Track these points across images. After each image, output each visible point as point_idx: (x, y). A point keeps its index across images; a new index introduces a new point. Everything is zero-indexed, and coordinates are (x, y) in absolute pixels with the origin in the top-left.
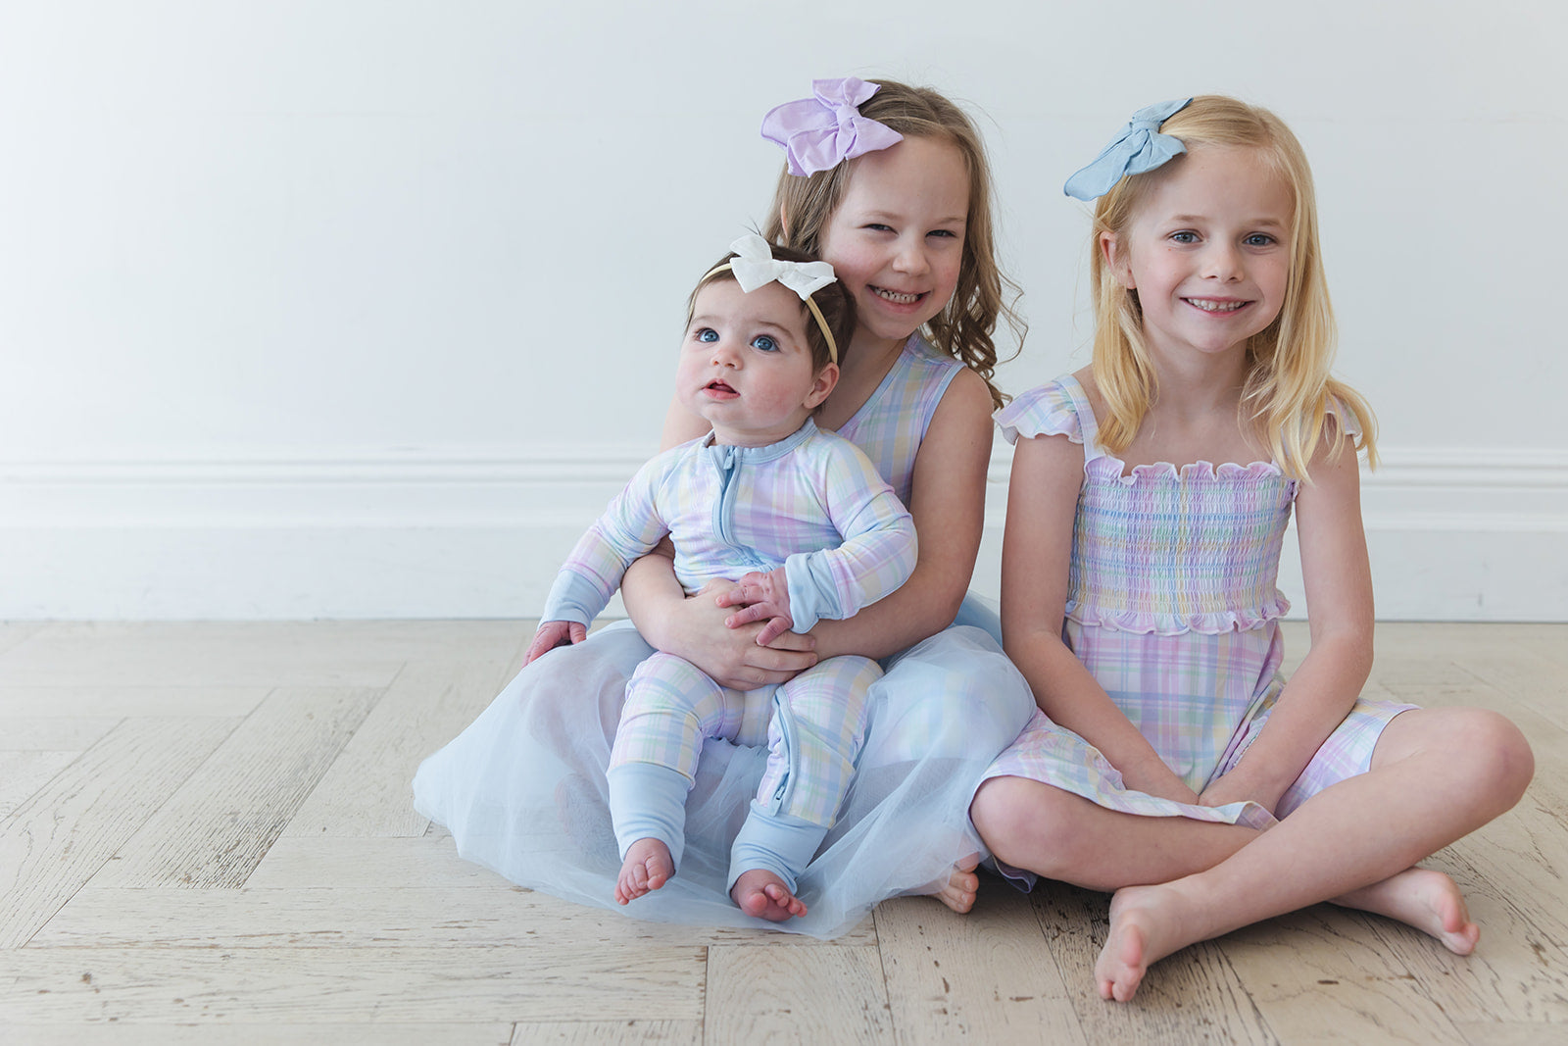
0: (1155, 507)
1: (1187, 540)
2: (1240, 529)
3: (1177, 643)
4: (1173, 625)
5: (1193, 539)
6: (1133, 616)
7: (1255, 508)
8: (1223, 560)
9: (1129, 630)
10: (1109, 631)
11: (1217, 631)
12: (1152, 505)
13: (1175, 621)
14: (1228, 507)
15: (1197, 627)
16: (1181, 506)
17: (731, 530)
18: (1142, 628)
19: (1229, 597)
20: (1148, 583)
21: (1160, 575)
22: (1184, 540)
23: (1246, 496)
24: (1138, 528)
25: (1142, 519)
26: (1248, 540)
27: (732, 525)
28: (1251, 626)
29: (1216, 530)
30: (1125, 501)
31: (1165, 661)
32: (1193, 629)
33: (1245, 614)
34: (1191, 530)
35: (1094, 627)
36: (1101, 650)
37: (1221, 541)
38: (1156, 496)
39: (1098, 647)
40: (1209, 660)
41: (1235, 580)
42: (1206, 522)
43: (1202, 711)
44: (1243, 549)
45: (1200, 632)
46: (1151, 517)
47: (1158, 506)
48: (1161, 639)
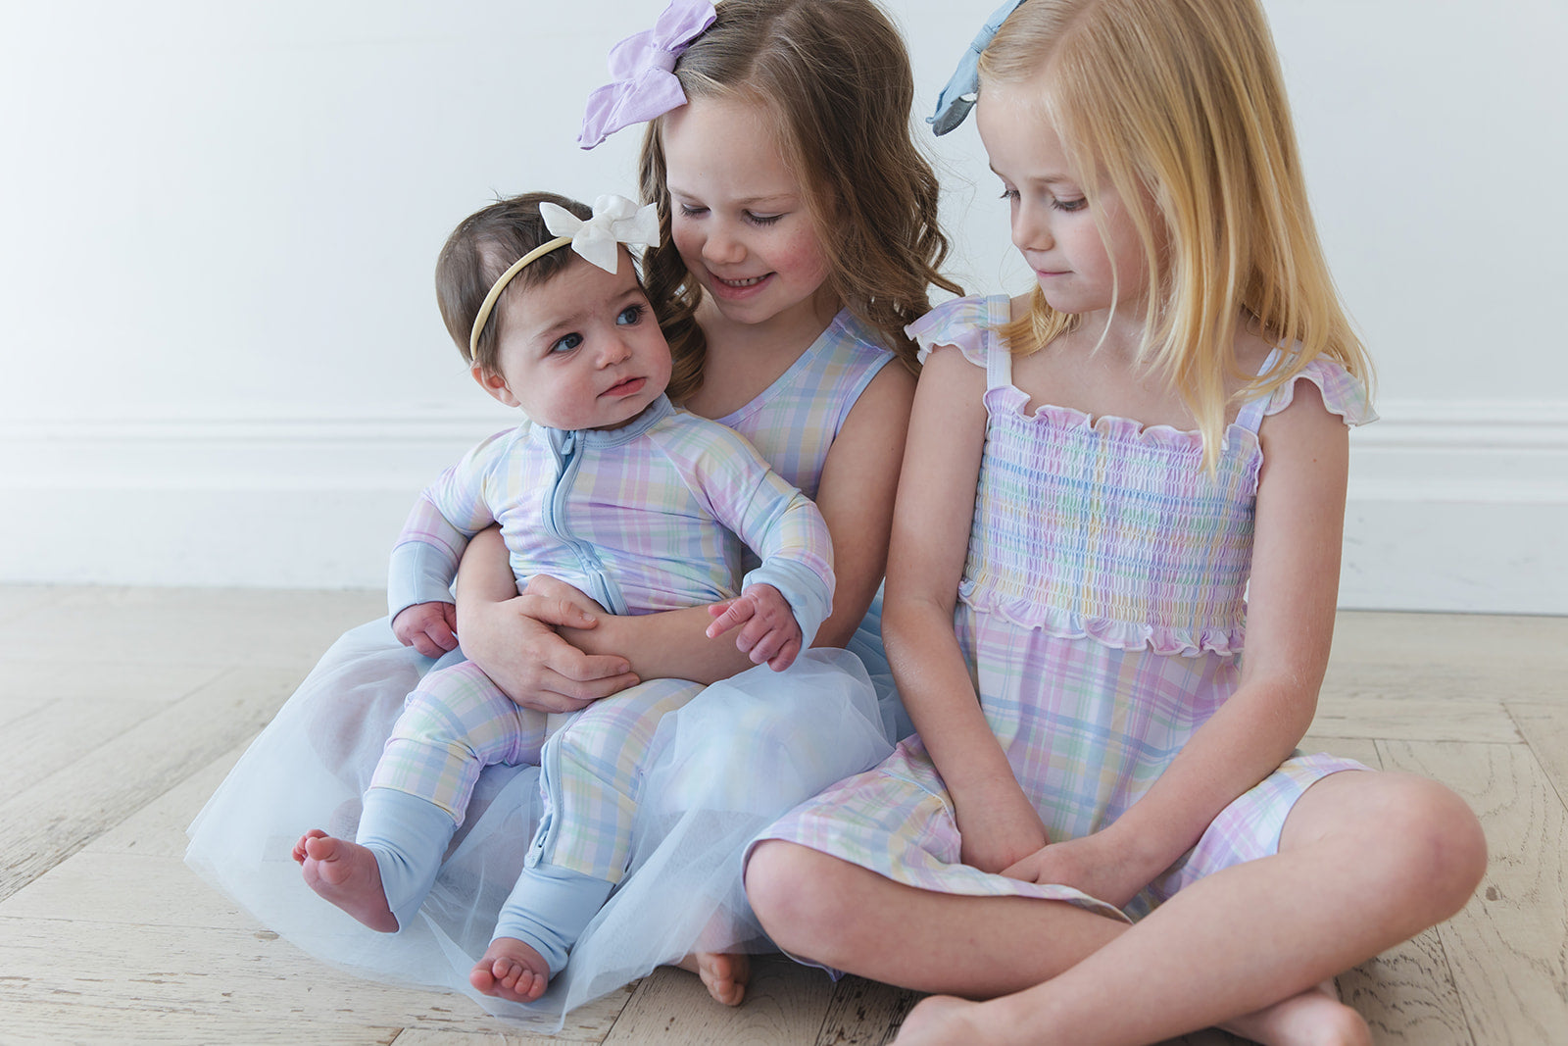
0: (1062, 468)
1: (1101, 519)
2: (1170, 518)
3: (1069, 649)
4: (1067, 626)
5: (1108, 519)
6: (1026, 605)
7: (1193, 492)
8: (1149, 556)
9: (1018, 623)
10: (999, 622)
11: (1121, 646)
12: (1059, 465)
13: (1072, 620)
14: (1157, 482)
15: (1098, 634)
16: (1095, 473)
17: (564, 522)
18: (1031, 622)
19: (1154, 606)
20: (1050, 568)
21: (1066, 561)
22: (1097, 517)
23: (1183, 475)
24: (1040, 491)
25: (1045, 480)
26: (1182, 535)
27: (566, 517)
28: (1179, 650)
29: (1139, 512)
30: (1027, 452)
31: (1050, 668)
32: (1091, 636)
33: (1173, 633)
34: (1106, 507)
35: (984, 613)
36: (984, 643)
37: (1145, 528)
38: (1066, 453)
39: (983, 639)
40: (1108, 679)
41: (1164, 587)
42: (1126, 498)
43: (1089, 742)
44: (1174, 546)
45: (1100, 641)
46: (1056, 480)
47: (1066, 468)
48: (1051, 640)
